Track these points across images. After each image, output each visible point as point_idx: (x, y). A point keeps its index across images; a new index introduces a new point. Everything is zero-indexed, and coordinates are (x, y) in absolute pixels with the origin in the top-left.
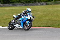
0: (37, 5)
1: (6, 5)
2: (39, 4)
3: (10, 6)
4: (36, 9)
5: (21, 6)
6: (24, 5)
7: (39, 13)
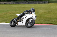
0: (39, 3)
1: (10, 2)
2: (41, 2)
3: (14, 4)
4: (38, 7)
5: (24, 3)
6: (27, 3)
7: (41, 10)
